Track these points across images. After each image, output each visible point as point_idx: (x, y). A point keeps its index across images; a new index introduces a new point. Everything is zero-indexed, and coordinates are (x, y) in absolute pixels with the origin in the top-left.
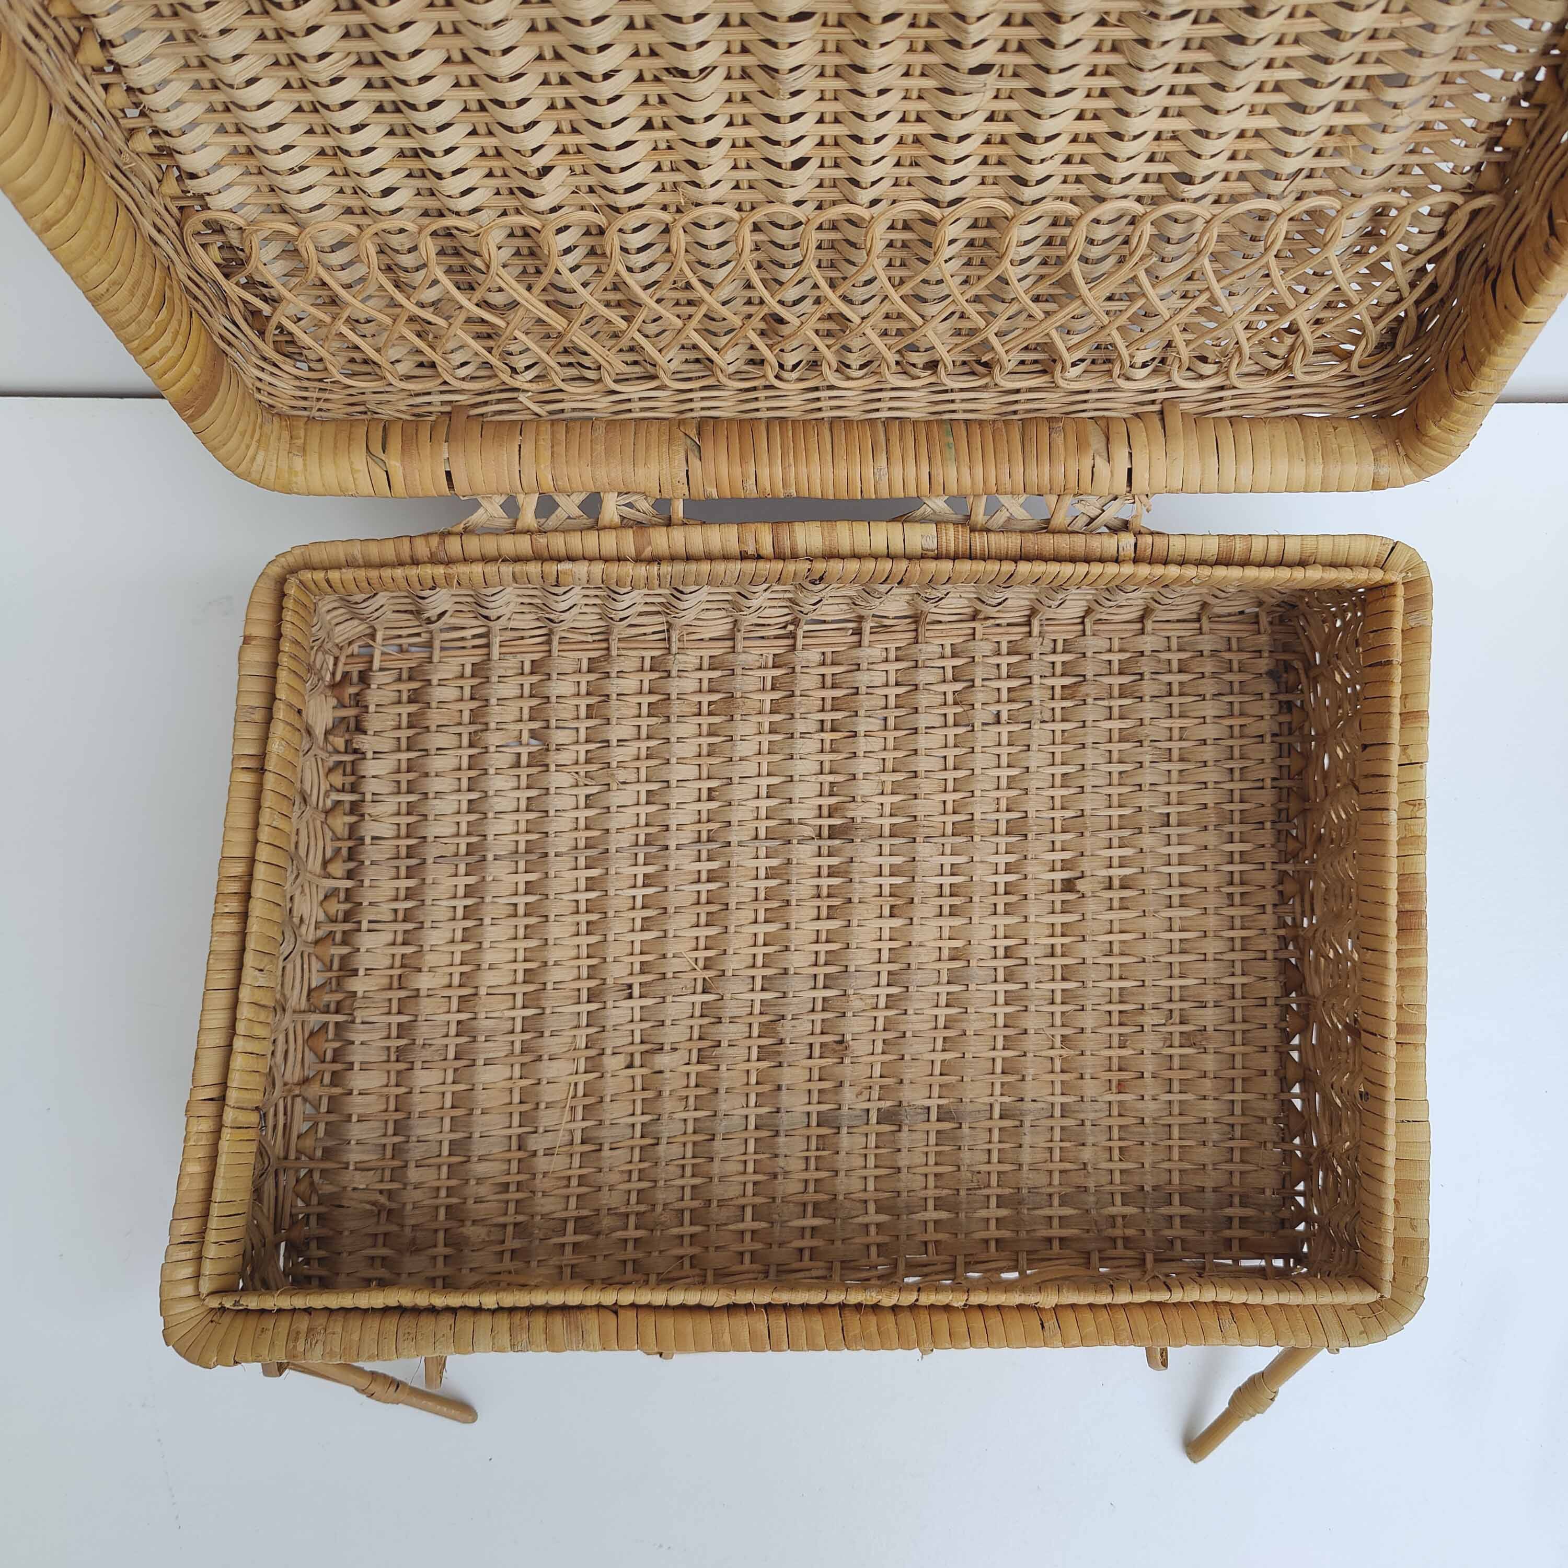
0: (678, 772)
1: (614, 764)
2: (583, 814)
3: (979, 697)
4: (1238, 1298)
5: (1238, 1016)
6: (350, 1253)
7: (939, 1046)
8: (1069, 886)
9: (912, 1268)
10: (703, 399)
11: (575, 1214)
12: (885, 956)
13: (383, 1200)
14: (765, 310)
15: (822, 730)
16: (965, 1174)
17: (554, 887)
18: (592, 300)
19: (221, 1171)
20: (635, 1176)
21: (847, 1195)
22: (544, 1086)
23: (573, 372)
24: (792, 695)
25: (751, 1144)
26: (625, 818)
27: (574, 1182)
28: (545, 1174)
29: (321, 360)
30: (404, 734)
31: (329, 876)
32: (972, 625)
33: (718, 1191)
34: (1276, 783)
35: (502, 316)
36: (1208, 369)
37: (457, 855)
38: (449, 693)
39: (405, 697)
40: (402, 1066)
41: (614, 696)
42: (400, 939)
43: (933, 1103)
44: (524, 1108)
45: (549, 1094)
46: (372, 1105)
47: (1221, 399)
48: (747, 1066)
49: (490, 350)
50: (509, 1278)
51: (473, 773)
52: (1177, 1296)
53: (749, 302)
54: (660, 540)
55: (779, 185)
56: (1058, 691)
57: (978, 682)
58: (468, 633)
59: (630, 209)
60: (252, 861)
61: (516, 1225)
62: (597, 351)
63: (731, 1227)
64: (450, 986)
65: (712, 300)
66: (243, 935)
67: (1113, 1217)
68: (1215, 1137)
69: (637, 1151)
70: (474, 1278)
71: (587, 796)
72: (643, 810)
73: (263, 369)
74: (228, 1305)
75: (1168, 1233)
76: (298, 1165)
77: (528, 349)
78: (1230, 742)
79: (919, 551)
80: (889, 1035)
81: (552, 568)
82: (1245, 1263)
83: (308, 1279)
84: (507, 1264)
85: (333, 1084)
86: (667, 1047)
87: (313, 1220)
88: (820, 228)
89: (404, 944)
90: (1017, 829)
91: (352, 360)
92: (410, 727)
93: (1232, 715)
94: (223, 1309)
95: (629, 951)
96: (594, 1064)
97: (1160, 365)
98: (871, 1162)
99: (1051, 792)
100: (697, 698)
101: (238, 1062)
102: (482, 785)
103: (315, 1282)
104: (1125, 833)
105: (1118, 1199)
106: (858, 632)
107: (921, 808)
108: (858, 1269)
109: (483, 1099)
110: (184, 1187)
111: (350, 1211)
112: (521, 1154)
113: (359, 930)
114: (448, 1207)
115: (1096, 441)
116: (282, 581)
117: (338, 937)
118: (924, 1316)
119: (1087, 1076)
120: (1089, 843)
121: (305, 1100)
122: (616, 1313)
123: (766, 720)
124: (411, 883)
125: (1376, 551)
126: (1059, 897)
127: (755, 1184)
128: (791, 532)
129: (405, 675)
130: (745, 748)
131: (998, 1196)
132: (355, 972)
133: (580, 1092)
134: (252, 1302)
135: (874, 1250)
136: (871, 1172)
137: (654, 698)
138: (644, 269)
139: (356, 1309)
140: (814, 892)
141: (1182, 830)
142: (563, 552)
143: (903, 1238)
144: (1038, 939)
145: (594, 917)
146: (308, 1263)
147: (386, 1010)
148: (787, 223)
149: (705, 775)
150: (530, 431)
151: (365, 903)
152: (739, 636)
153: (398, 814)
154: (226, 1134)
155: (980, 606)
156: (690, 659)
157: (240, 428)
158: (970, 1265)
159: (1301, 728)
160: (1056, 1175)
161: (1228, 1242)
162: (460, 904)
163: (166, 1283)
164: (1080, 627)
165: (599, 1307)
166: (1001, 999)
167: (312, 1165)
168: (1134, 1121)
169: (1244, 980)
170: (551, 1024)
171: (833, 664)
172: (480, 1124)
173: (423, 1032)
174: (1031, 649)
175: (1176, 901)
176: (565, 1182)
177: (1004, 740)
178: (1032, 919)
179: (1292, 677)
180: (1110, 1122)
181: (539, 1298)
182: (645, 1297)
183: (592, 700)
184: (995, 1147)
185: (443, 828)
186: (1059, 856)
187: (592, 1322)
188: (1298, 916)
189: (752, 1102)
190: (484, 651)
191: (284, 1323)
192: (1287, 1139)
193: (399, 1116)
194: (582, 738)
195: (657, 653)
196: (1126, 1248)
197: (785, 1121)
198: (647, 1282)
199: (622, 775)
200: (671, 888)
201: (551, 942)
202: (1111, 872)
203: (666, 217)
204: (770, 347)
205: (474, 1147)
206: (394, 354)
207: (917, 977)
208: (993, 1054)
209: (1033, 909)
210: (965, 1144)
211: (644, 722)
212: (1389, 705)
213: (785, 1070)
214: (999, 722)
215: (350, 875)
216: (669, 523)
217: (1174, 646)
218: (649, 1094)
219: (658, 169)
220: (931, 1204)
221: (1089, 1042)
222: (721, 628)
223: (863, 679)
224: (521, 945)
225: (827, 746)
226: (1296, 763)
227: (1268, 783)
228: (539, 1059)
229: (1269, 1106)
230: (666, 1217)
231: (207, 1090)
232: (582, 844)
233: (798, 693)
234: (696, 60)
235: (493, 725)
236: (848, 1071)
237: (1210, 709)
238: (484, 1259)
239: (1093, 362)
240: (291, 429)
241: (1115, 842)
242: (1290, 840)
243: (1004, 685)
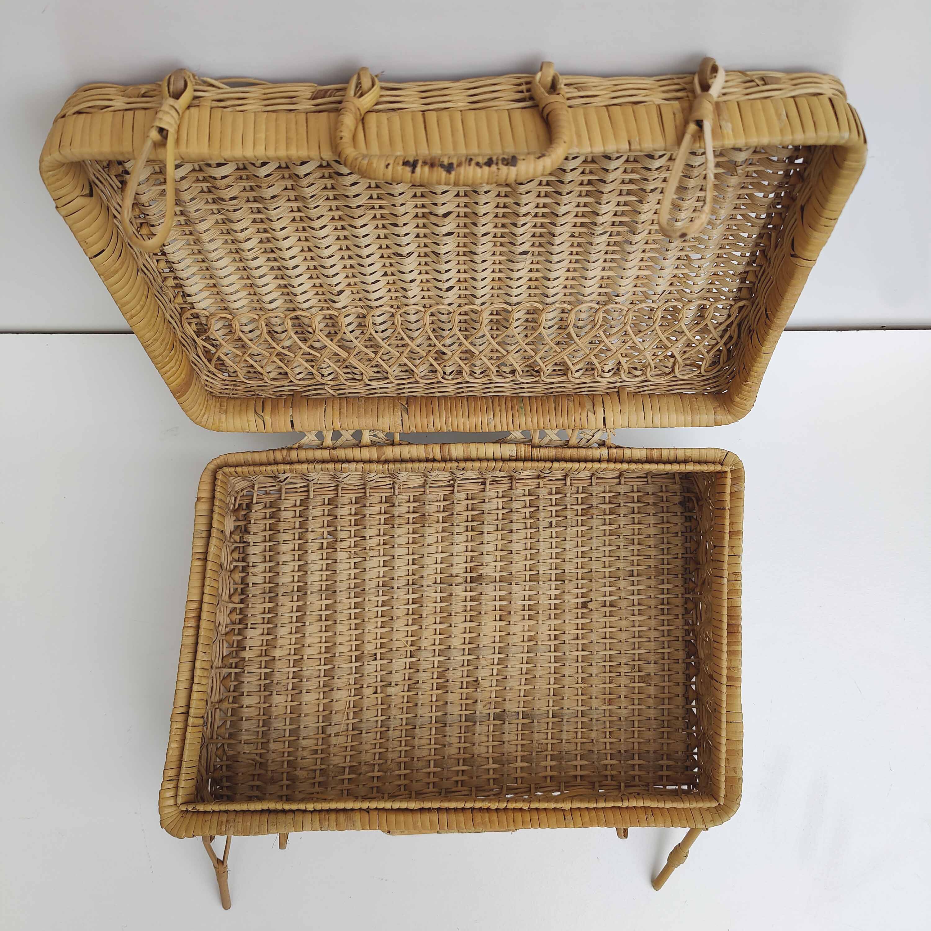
0: (398, 552)
1: (368, 548)
2: (353, 572)
3: (542, 515)
4: (654, 805)
5: (666, 668)
6: (242, 784)
7: (523, 683)
8: (585, 605)
9: (510, 790)
10: (409, 388)
11: (349, 764)
12: (497, 640)
13: (257, 758)
14: (437, 349)
15: (467, 531)
16: (535, 745)
17: (339, 607)
18: (359, 345)
19: (187, 747)
20: (378, 746)
21: (479, 755)
22: (334, 703)
23: (350, 376)
24: (453, 514)
25: (433, 730)
26: (373, 574)
27: (349, 749)
28: (335, 745)
29: (235, 372)
30: (268, 533)
31: (232, 602)
32: (538, 480)
33: (417, 753)
34: (684, 556)
35: (318, 352)
36: (638, 373)
37: (293, 591)
38: (290, 514)
39: (268, 516)
40: (267, 693)
41: (368, 515)
42: (265, 632)
43: (520, 710)
44: (325, 713)
45: (337, 706)
46: (253, 712)
47: (646, 386)
48: (431, 692)
49: (313, 367)
50: (318, 796)
51: (301, 552)
52: (626, 804)
53: (430, 345)
54: (389, 452)
55: (442, 297)
56: (580, 511)
57: (541, 508)
58: (298, 486)
59: (377, 307)
60: (201, 602)
61: (321, 770)
62: (361, 367)
63: (424, 771)
64: (289, 654)
65: (413, 345)
66: (197, 636)
67: (606, 765)
68: (654, 726)
69: (379, 734)
70: (301, 796)
71: (355, 563)
72: (382, 570)
73: (208, 376)
74: (190, 809)
75: (632, 773)
76: (217, 741)
77: (330, 366)
78: (662, 536)
79: (508, 457)
80: (499, 677)
81: (339, 466)
82: (669, 787)
83: (222, 796)
84: (316, 789)
85: (234, 702)
86: (393, 684)
87: (224, 768)
88: (460, 314)
89: (267, 634)
90: (560, 578)
91: (249, 372)
92: (270, 530)
93: (663, 523)
94: (187, 811)
95: (375, 637)
96: (358, 692)
97: (617, 371)
98: (491, 739)
99: (576, 560)
100: (407, 516)
101: (195, 696)
102: (305, 558)
103: (225, 798)
104: (612, 580)
105: (609, 757)
106: (484, 484)
107: (514, 568)
108: (484, 791)
109: (305, 709)
110: (169, 754)
111: (242, 763)
112: (323, 736)
113: (247, 628)
114: (288, 761)
115: (589, 405)
116: (215, 472)
117: (236, 632)
118: (510, 813)
119: (594, 697)
120: (594, 585)
121: (221, 710)
122: (368, 812)
123: (440, 526)
124: (271, 605)
125: (719, 456)
126: (580, 611)
127: (435, 749)
128: (449, 448)
129: (268, 505)
130: (430, 540)
131: (551, 755)
132: (245, 648)
133: (352, 706)
134: (201, 808)
135: (492, 781)
136: (491, 744)
137: (387, 516)
138: (383, 332)
139: (248, 811)
140: (464, 608)
141: (639, 578)
142: (344, 458)
143: (505, 776)
144: (570, 631)
145: (358, 621)
146: (222, 789)
147: (259, 666)
148: (446, 312)
149: (411, 553)
150: (330, 403)
151: (249, 615)
152: (427, 486)
153: (265, 572)
154: (189, 729)
155: (541, 474)
156: (404, 497)
157: (199, 402)
158: (537, 789)
159: (696, 529)
160: (579, 745)
161: (661, 777)
162: (295, 615)
163: (161, 799)
164: (590, 481)
165: (360, 809)
166: (553, 660)
167: (224, 741)
168: (616, 719)
169: (669, 650)
170: (338, 672)
171: (472, 499)
172: (304, 721)
173: (277, 677)
174: (566, 492)
175: (636, 612)
176: (344, 749)
177: (554, 535)
178: (567, 621)
179: (691, 505)
180: (605, 719)
181: (333, 806)
182: (382, 805)
183: (357, 517)
184: (550, 731)
185: (287, 579)
186: (580, 591)
187: (357, 817)
188: (695, 620)
189: (434, 710)
190: (306, 493)
191: (215, 817)
192: (689, 727)
193: (265, 717)
194: (353, 535)
195: (388, 494)
196: (612, 780)
197: (449, 719)
198: (383, 798)
199: (371, 553)
200: (395, 607)
201: (338, 634)
202: (605, 598)
203: (393, 310)
204: (439, 365)
205: (301, 732)
206: (269, 369)
207: (513, 650)
208: (549, 686)
209: (568, 617)
210: (536, 730)
211: (382, 527)
212: (724, 529)
213: (450, 694)
214: (551, 526)
215: (242, 601)
216: (393, 444)
217: (635, 490)
218: (385, 706)
219: (389, 291)
220: (519, 759)
221: (595, 681)
222: (419, 482)
223: (486, 507)
224: (324, 635)
225: (469, 539)
226: (693, 546)
227: (680, 556)
228: (332, 690)
229: (680, 712)
230: (393, 766)
231: (180, 709)
232: (352, 586)
233: (455, 513)
234: (405, 250)
235: (310, 530)
236: (479, 695)
237: (652, 520)
238: (305, 787)
239: (587, 370)
240: (220, 402)
241: (607, 584)
242: (691, 583)
243: (554, 509)
